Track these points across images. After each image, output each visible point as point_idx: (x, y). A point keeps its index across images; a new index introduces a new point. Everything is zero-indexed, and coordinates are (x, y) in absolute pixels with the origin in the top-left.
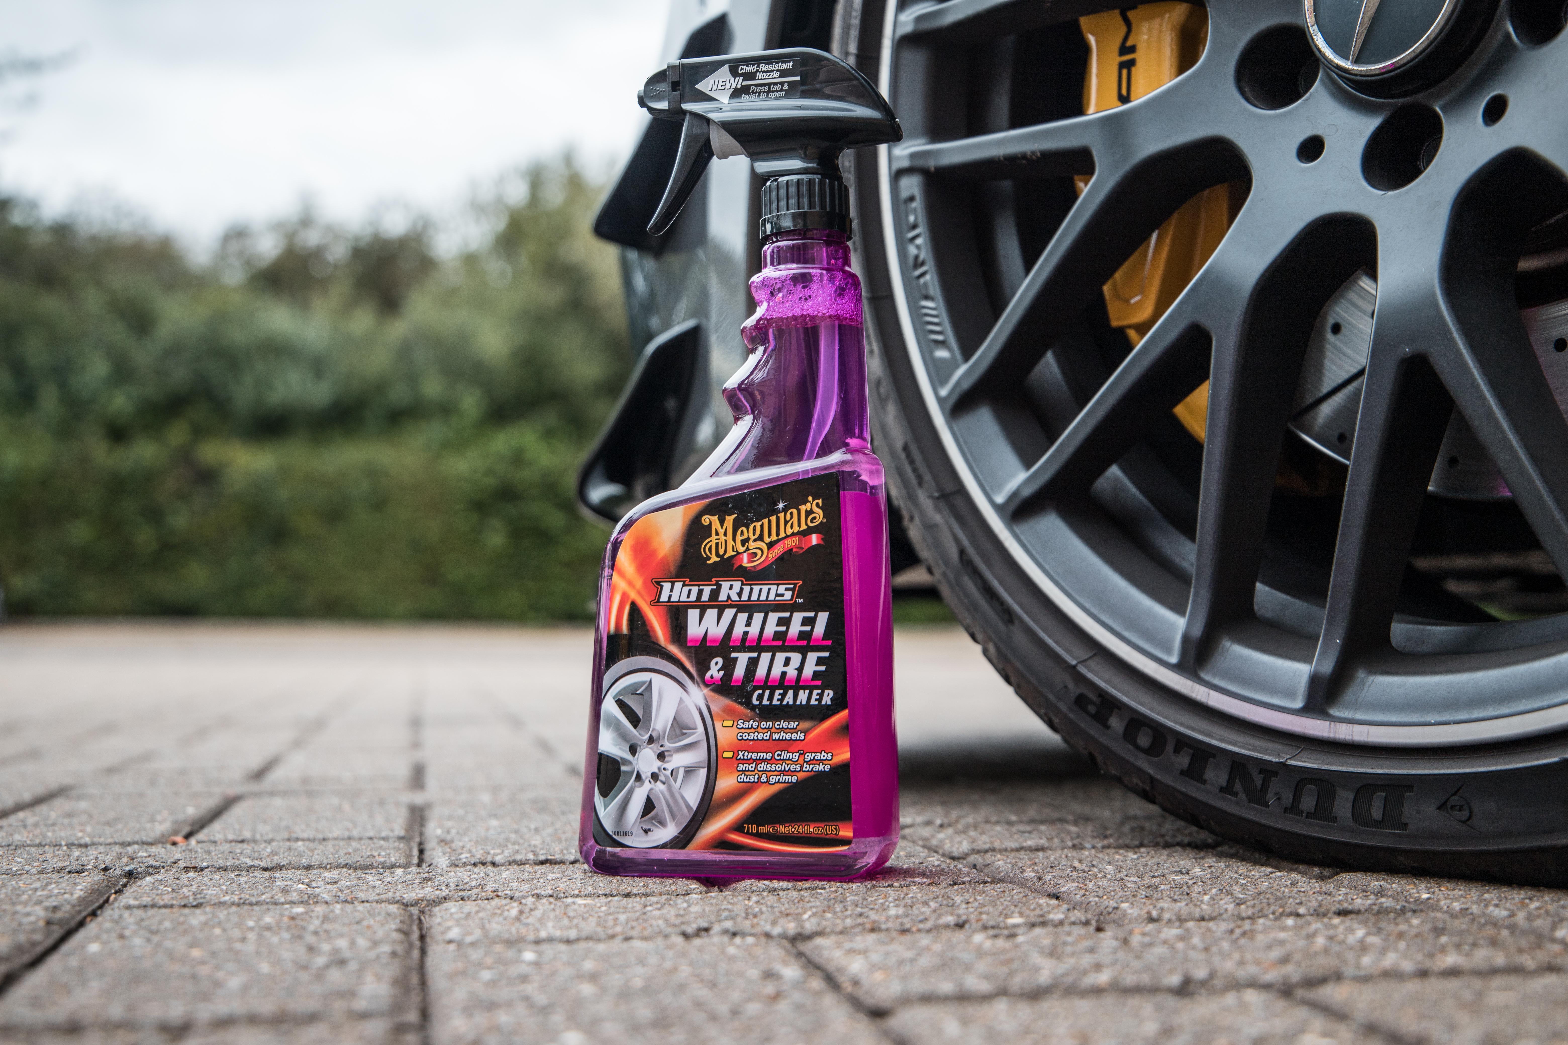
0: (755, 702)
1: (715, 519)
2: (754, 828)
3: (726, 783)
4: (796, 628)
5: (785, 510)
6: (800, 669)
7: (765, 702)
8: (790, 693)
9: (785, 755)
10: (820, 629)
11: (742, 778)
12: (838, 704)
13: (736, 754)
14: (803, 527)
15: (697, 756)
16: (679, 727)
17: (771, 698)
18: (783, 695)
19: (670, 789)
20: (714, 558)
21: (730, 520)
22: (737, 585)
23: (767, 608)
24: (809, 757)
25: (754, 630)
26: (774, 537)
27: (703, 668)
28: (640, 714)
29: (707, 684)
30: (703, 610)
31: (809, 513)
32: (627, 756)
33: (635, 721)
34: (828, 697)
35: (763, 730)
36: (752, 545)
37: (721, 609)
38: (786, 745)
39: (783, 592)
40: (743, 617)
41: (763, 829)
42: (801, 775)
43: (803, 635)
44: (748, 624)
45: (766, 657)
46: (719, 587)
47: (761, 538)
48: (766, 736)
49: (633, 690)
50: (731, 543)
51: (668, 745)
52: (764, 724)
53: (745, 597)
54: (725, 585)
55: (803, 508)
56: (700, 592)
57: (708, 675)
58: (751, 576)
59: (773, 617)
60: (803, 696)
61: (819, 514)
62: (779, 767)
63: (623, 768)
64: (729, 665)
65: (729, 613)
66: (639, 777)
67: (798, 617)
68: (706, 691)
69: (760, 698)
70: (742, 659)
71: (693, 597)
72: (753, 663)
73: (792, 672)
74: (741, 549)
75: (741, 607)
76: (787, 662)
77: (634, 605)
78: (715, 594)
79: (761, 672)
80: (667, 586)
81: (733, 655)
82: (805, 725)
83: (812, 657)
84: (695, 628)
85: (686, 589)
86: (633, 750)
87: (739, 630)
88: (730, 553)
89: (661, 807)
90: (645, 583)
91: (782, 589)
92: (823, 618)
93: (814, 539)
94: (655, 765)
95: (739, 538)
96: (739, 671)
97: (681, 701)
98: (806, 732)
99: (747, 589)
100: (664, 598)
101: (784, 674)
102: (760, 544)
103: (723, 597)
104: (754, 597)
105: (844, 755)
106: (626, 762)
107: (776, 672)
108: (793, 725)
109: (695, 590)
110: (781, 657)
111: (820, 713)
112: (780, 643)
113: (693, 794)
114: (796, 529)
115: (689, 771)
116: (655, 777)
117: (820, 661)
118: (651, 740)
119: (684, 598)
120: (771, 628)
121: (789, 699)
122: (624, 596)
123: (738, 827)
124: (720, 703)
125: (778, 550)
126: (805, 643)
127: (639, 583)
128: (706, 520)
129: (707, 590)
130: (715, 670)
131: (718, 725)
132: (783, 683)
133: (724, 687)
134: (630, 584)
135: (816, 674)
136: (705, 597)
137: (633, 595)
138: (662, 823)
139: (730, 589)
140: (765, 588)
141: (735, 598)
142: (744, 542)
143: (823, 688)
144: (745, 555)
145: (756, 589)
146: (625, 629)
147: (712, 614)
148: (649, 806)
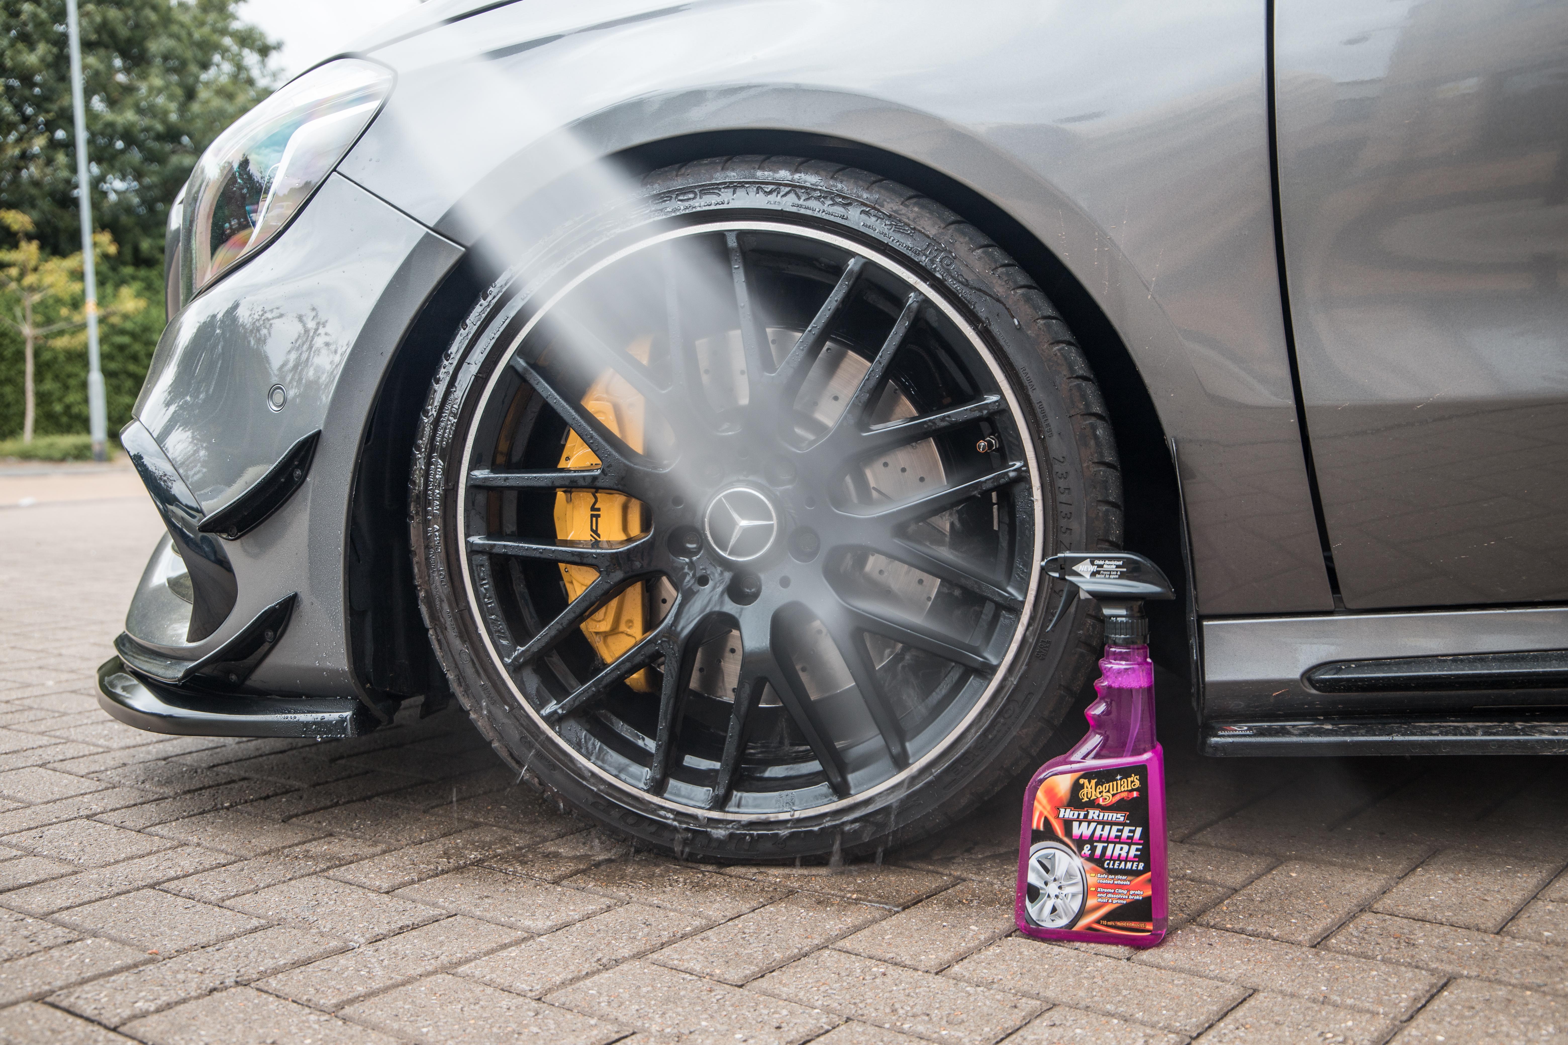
0: (1106, 866)
1: (1086, 781)
2: (1105, 922)
3: (1091, 902)
4: (1126, 833)
5: (1121, 779)
6: (1128, 853)
7: (1111, 866)
8: (1123, 863)
9: (1120, 891)
10: (1137, 835)
11: (1100, 900)
12: (1146, 870)
13: (1096, 889)
14: (1130, 788)
15: (1079, 888)
16: (1069, 875)
17: (1113, 865)
18: (1120, 864)
19: (1064, 903)
20: (1086, 799)
21: (1093, 782)
22: (1097, 812)
23: (1112, 824)
24: (1132, 892)
25: (1105, 834)
26: (1115, 792)
27: (1081, 849)
28: (1049, 868)
29: (1082, 857)
30: (1080, 822)
31: (1132, 782)
32: (1043, 886)
33: (1047, 870)
34: (1141, 866)
35: (1110, 879)
36: (1104, 794)
37: (1089, 823)
38: (1121, 887)
39: (1120, 817)
40: (1100, 827)
41: (1110, 923)
42: (1128, 901)
43: (1129, 837)
44: (1102, 830)
45: (1111, 846)
46: (1088, 813)
47: (1108, 791)
48: (1111, 882)
49: (1046, 857)
50: (1094, 793)
51: (1063, 883)
52: (1110, 876)
53: (1101, 818)
54: (1091, 812)
55: (1129, 779)
56: (1079, 815)
57: (1083, 853)
58: (1104, 809)
59: (1115, 828)
60: (1129, 865)
61: (1137, 783)
62: (1118, 896)
63: (1041, 891)
64: (1093, 849)
65: (1093, 825)
66: (1049, 896)
67: (1127, 829)
68: (1082, 860)
69: (1108, 864)
70: (1100, 847)
71: (1076, 816)
72: (1105, 849)
73: (1124, 854)
74: (1099, 796)
75: (1099, 823)
76: (1121, 849)
77: (1046, 818)
78: (1086, 816)
79: (1109, 852)
80: (1062, 810)
81: (1095, 844)
82: (1130, 878)
83: (1134, 848)
84: (1076, 830)
85: (1072, 813)
86: (1046, 883)
87: (1098, 833)
88: (1093, 797)
89: (1060, 910)
90: (1052, 808)
91: (1119, 815)
92: (1139, 830)
93: (1135, 794)
94: (1057, 891)
95: (1098, 791)
96: (1098, 852)
97: (1070, 863)
98: (1130, 881)
99: (1102, 814)
100: (1061, 816)
101: (1120, 855)
102: (1108, 794)
103: (1090, 817)
104: (1105, 818)
105: (1149, 893)
106: (1042, 889)
107: (1116, 853)
108: (1124, 877)
109: (1076, 813)
110: (1118, 846)
111: (1136, 873)
112: (1118, 840)
113: (1076, 906)
114: (1126, 789)
115: (1074, 895)
116: (1057, 896)
117: (1137, 850)
118: (1055, 880)
119: (1071, 816)
120: (1114, 833)
121: (1122, 865)
122: (1041, 814)
123: (1098, 922)
124: (1089, 865)
125: (1117, 798)
126: (1130, 842)
127: (1049, 808)
128: (1081, 781)
129: (1082, 814)
130: (1086, 850)
131: (1088, 875)
132: (1119, 858)
133: (1091, 858)
134: (1044, 807)
135: (1135, 856)
136: (1081, 817)
137: (1046, 813)
138: (1060, 917)
139: (1093, 814)
140: (1111, 815)
141: (1096, 818)
142: (1100, 793)
143: (1139, 862)
144: (1101, 799)
145: (1106, 815)
146: (1042, 828)
147: (1084, 824)
148: (1054, 910)
